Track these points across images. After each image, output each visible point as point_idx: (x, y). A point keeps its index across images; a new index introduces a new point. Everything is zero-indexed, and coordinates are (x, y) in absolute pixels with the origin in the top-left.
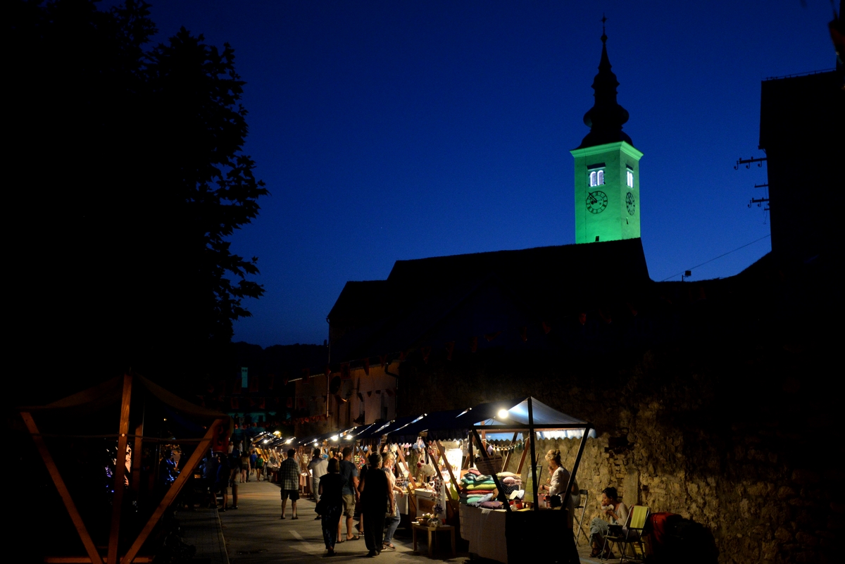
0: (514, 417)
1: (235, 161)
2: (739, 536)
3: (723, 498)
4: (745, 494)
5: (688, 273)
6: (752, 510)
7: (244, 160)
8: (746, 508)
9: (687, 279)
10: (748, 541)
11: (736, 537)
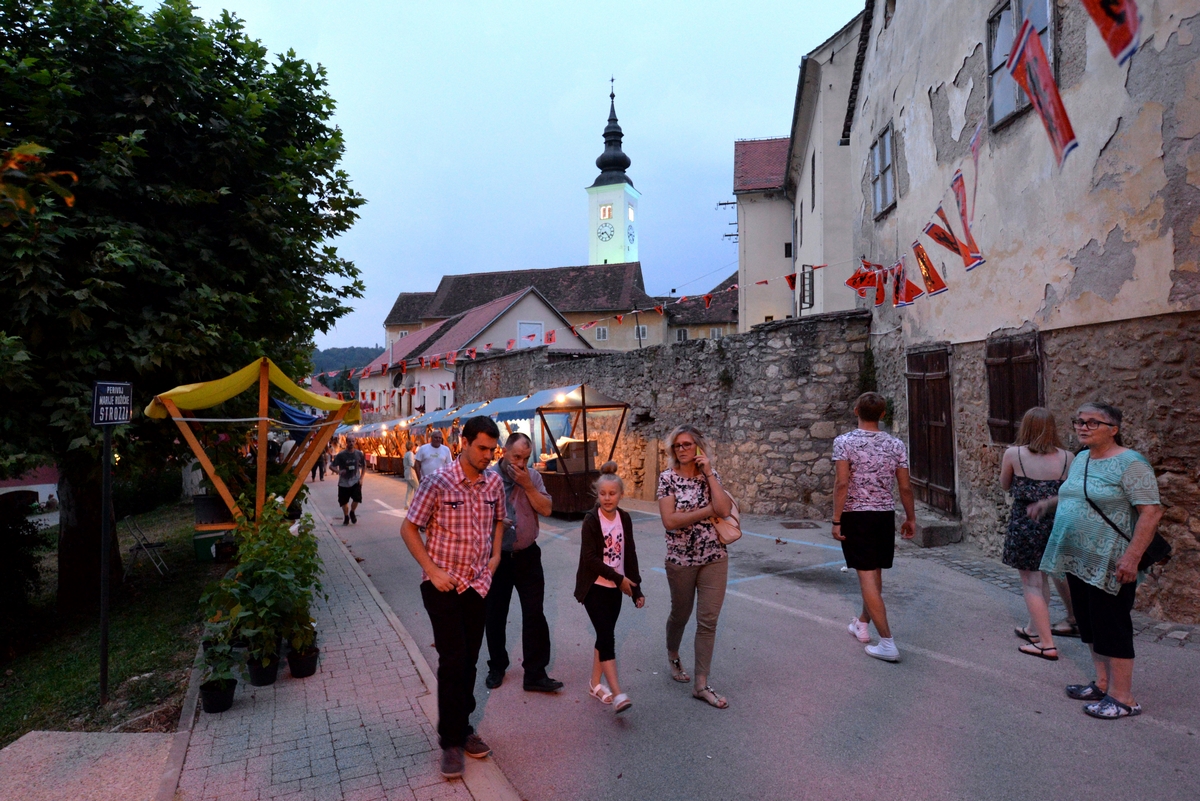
0: (570, 401)
1: (332, 175)
2: (731, 482)
3: (720, 455)
4: (737, 452)
5: (674, 291)
6: (741, 463)
7: (340, 173)
8: (737, 461)
9: (673, 295)
10: (737, 484)
11: (728, 483)
